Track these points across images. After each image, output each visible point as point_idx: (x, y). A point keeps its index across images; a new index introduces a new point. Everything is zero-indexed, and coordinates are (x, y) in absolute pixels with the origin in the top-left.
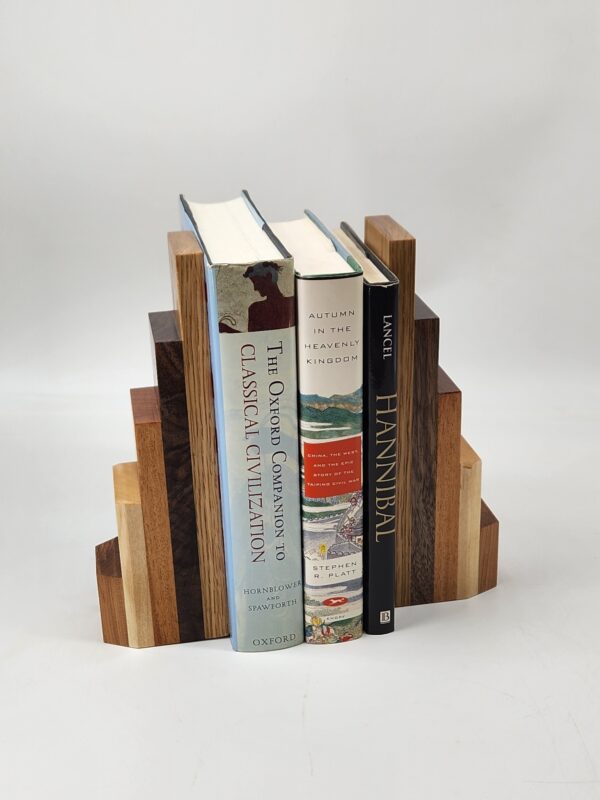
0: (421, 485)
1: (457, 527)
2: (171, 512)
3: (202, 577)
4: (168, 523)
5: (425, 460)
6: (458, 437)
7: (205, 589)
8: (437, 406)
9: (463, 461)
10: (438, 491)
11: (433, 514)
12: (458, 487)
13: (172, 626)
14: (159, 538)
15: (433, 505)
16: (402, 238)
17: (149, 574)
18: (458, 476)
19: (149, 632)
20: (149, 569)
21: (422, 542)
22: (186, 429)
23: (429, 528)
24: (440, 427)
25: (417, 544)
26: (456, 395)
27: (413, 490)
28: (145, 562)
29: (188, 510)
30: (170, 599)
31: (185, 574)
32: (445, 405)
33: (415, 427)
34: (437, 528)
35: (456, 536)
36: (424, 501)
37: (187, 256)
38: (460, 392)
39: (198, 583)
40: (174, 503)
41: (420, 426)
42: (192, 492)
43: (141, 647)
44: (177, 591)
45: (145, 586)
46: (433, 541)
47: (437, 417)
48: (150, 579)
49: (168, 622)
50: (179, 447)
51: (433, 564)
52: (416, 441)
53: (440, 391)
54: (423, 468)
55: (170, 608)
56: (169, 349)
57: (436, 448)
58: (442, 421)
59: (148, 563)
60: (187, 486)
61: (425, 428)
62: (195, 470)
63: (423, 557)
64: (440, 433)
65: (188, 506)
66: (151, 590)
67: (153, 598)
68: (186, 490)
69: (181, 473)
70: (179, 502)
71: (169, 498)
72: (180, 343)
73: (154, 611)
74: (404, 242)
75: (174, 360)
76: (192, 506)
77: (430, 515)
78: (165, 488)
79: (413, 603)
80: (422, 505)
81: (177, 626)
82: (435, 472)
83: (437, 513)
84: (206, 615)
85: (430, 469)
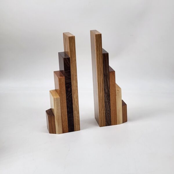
0: (106, 95)
1: (116, 106)
2: (67, 99)
3: (74, 116)
4: (66, 102)
5: (107, 88)
6: (115, 83)
7: (74, 118)
8: (109, 75)
9: (116, 89)
10: (111, 96)
11: (110, 102)
12: (116, 95)
13: (67, 128)
14: (64, 106)
15: (110, 100)
16: (98, 34)
17: (61, 115)
18: (115, 93)
19: (61, 130)
20: (61, 114)
21: (107, 109)
22: (70, 79)
23: (109, 106)
24: (110, 80)
25: (106, 110)
26: (113, 72)
27: (105, 97)
28: (60, 112)
29: (71, 99)
30: (66, 121)
31: (70, 115)
32: (111, 75)
33: (104, 80)
34: (111, 106)
35: (116, 108)
36: (107, 99)
37: (71, 37)
38: (115, 71)
39: (73, 117)
40: (67, 97)
41: (105, 80)
42: (72, 94)
43: (59, 134)
44: (68, 119)
45: (60, 118)
46: (110, 110)
47: (109, 78)
48: (62, 116)
49: (66, 127)
50: (69, 83)
51: (111, 115)
52: (104, 84)
53: (110, 71)
54: (107, 91)
55: (66, 124)
56: (67, 59)
57: (110, 85)
58: (111, 79)
59: (61, 112)
60: (70, 93)
61: (107, 80)
62: (72, 88)
63: (108, 114)
64: (110, 82)
65: (71, 98)
66: (62, 119)
67: (62, 121)
68: (70, 94)
69: (69, 90)
70: (69, 97)
71: (66, 96)
72: (69, 58)
73: (62, 124)
74: (99, 34)
75: (68, 62)
76: (72, 98)
77: (109, 103)
78: (65, 93)
79: (106, 126)
80: (107, 100)
81: (68, 128)
82: (110, 92)
83: (111, 102)
84: (75, 125)
85: (108, 91)
